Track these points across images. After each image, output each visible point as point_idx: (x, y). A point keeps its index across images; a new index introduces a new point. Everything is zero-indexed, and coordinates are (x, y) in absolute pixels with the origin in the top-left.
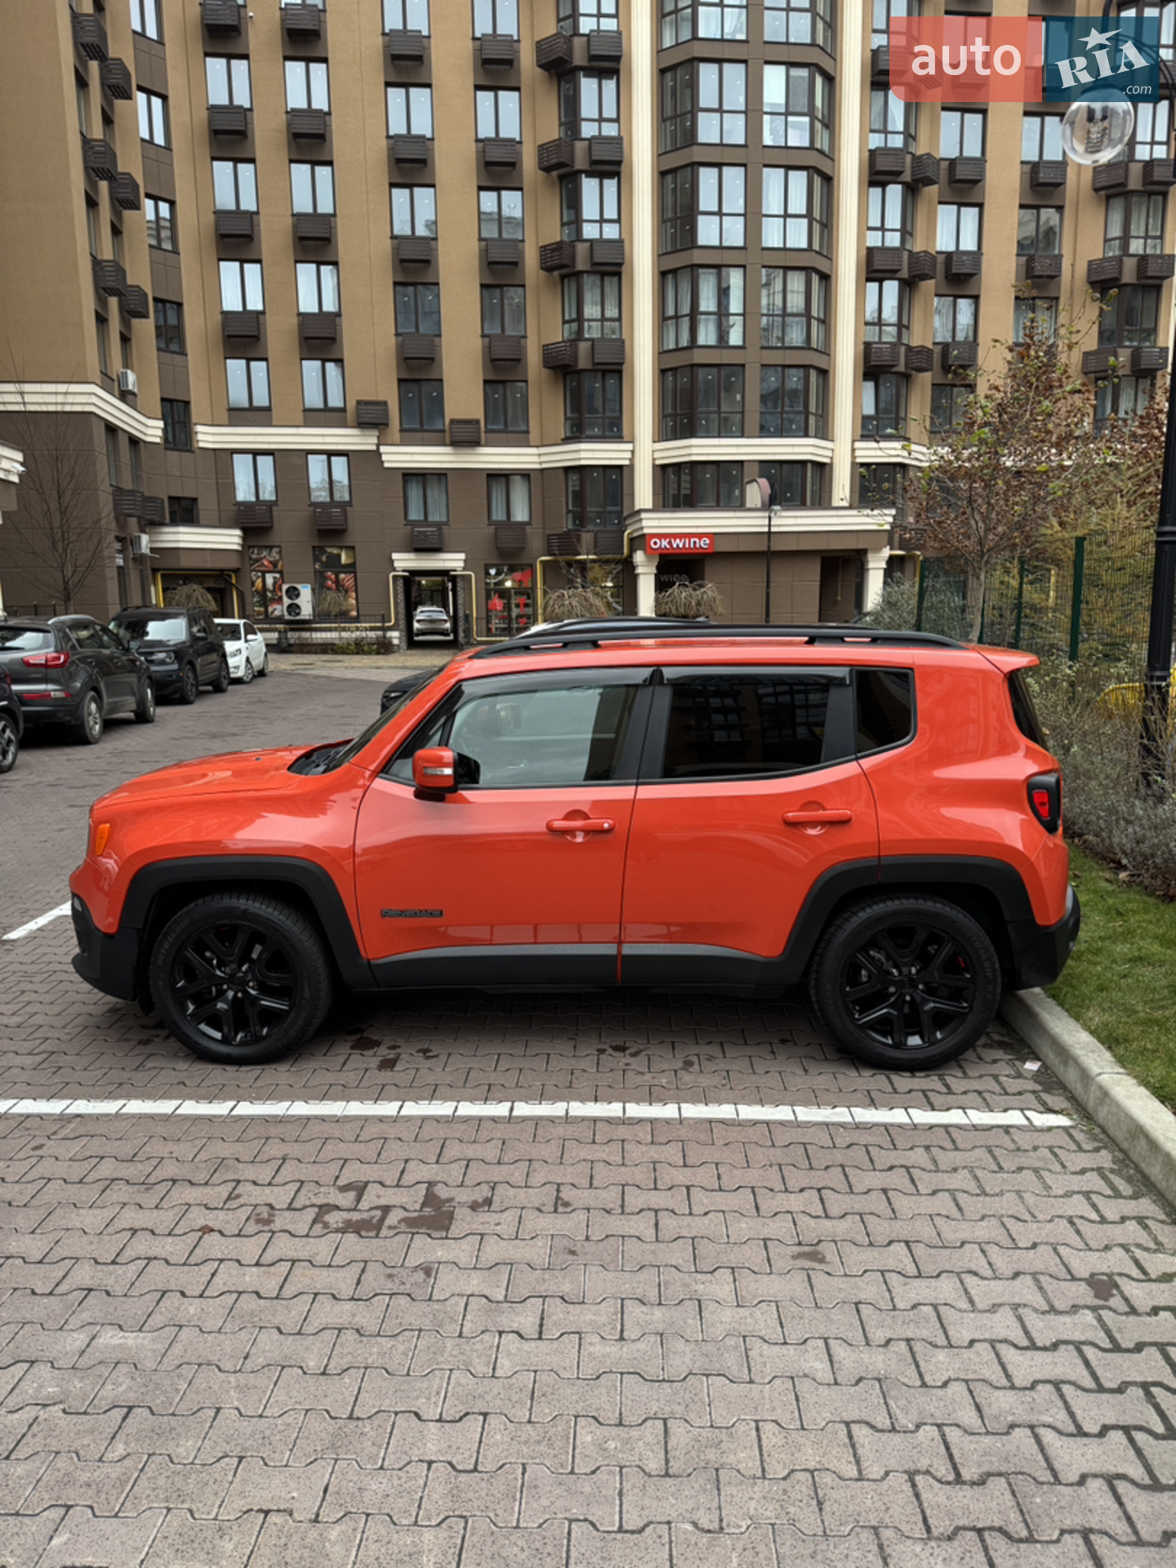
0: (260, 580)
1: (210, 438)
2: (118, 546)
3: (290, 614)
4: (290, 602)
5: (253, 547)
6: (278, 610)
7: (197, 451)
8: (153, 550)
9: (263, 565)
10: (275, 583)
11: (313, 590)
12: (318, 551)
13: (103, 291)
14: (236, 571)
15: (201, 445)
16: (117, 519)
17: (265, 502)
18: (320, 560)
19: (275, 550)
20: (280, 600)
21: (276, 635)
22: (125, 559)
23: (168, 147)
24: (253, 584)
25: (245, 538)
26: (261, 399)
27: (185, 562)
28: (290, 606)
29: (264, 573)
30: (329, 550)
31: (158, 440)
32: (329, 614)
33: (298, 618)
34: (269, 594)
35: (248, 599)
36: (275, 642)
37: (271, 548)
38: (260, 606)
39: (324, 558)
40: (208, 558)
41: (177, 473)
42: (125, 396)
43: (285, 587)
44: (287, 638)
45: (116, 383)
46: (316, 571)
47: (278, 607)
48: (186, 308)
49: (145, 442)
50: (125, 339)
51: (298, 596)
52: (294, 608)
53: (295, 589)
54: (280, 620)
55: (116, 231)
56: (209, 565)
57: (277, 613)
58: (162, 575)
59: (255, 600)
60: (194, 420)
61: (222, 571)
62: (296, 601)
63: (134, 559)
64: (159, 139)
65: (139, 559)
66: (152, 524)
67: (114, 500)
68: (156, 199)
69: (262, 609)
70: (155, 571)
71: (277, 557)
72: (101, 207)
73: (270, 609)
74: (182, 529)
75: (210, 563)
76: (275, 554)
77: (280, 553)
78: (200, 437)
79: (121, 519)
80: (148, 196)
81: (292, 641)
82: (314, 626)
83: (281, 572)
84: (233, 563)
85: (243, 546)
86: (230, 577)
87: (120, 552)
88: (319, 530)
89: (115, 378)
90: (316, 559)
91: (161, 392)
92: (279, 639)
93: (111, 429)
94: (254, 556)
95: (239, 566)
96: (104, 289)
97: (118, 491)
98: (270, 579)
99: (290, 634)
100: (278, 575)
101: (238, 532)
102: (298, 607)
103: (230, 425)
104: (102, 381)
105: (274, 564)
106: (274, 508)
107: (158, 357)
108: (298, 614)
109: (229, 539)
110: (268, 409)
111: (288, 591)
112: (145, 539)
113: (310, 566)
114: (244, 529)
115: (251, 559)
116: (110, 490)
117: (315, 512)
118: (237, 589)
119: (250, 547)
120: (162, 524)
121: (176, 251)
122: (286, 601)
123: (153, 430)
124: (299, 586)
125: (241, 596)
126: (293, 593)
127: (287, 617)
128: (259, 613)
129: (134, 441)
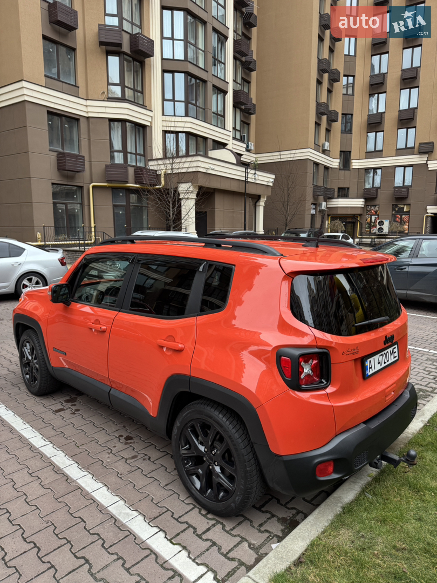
0: (369, 218)
1: (357, 164)
2: (313, 206)
3: (379, 232)
4: (380, 227)
5: (369, 205)
6: (375, 230)
7: (351, 170)
8: (327, 208)
9: (372, 212)
10: (375, 219)
11: (390, 222)
12: (394, 206)
13: (319, 114)
14: (360, 215)
15: (353, 167)
16: (314, 196)
17: (375, 187)
18: (395, 210)
19: (377, 206)
20: (376, 226)
21: (370, 240)
22: (316, 212)
23: (355, 56)
24: (366, 220)
25: (365, 202)
26: (379, 147)
27: (340, 212)
28: (379, 229)
29: (371, 216)
30: (399, 206)
31: (337, 167)
32: (396, 232)
33: (382, 233)
34: (372, 224)
35: (364, 226)
36: (369, 243)
37: (375, 206)
38: (368, 228)
39: (397, 209)
40: (349, 210)
41: (343, 179)
42: (324, 152)
43: (378, 221)
44: (375, 241)
45: (321, 147)
46: (392, 215)
47: (375, 229)
48: (354, 116)
49: (332, 168)
50: (328, 131)
51: (383, 224)
52: (381, 229)
53: (382, 222)
54: (375, 234)
55: (330, 91)
56: (349, 213)
57: (374, 231)
58: (331, 217)
59: (366, 226)
60: (352, 158)
61: (354, 215)
62: (382, 227)
63: (320, 211)
64: (352, 53)
65: (322, 211)
66: (328, 198)
67: (313, 190)
68: (347, 76)
69: (369, 230)
70: (328, 215)
71: (378, 209)
72: (323, 84)
73: (372, 230)
74: (340, 200)
75: (349, 212)
76: (377, 208)
77: (379, 207)
78: (353, 164)
79: (315, 197)
80: (345, 76)
81: (376, 243)
82: (389, 236)
83: (378, 215)
84: (359, 212)
85: (364, 205)
86: (358, 217)
87: (314, 209)
88: (396, 198)
89: (321, 145)
90: (393, 209)
91: (340, 149)
92: (371, 242)
93: (317, 164)
94: (368, 209)
95: (362, 213)
96: (319, 113)
97: (316, 187)
98: (373, 218)
99: (376, 240)
100: (377, 216)
101: (363, 200)
102: (382, 229)
103: (366, 159)
104: (315, 147)
105: (376, 212)
106: (379, 190)
107: (341, 135)
108: (382, 232)
109: (359, 203)
110: (382, 151)
111: (379, 222)
112: (324, 204)
113: (390, 212)
114: (365, 199)
115: (367, 210)
116: (312, 186)
117: (395, 191)
118: (360, 222)
119: (367, 206)
120: (333, 198)
121: (353, 95)
122: (378, 227)
123: (335, 163)
124: (384, 221)
125: (361, 225)
126: (381, 223)
127: (378, 233)
128: (367, 231)
129: (326, 168)
